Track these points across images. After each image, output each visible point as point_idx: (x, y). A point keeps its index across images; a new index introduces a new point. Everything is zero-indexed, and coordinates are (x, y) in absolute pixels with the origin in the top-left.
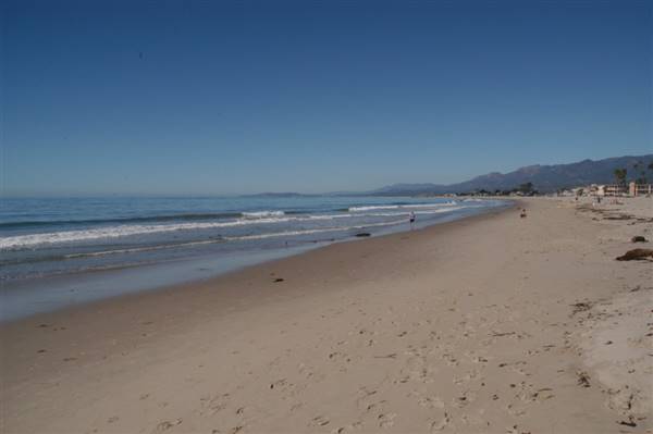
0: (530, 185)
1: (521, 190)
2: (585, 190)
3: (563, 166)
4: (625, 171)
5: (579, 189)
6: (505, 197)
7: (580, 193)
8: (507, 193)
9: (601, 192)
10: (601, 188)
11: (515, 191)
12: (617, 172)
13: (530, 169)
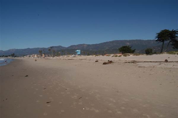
0: (14, 54)
1: (11, 56)
2: (31, 56)
3: (22, 49)
4: (41, 51)
5: (29, 55)
6: (7, 58)
7: (30, 56)
8: (7, 56)
9: (36, 56)
10: (36, 55)
11: (9, 56)
12: (40, 51)
13: (13, 50)
